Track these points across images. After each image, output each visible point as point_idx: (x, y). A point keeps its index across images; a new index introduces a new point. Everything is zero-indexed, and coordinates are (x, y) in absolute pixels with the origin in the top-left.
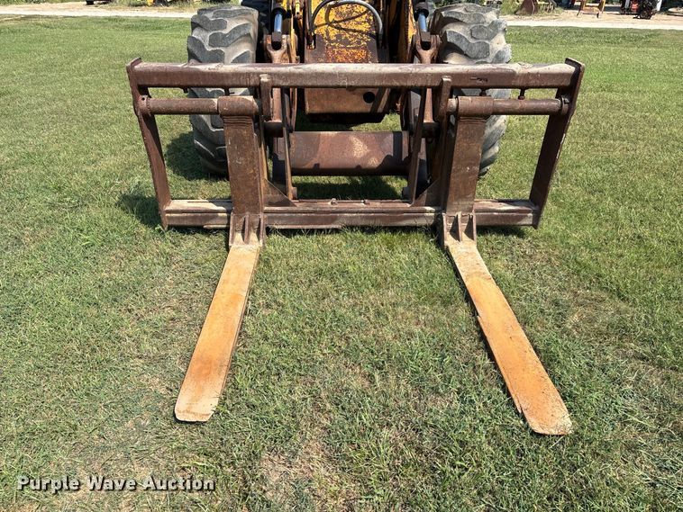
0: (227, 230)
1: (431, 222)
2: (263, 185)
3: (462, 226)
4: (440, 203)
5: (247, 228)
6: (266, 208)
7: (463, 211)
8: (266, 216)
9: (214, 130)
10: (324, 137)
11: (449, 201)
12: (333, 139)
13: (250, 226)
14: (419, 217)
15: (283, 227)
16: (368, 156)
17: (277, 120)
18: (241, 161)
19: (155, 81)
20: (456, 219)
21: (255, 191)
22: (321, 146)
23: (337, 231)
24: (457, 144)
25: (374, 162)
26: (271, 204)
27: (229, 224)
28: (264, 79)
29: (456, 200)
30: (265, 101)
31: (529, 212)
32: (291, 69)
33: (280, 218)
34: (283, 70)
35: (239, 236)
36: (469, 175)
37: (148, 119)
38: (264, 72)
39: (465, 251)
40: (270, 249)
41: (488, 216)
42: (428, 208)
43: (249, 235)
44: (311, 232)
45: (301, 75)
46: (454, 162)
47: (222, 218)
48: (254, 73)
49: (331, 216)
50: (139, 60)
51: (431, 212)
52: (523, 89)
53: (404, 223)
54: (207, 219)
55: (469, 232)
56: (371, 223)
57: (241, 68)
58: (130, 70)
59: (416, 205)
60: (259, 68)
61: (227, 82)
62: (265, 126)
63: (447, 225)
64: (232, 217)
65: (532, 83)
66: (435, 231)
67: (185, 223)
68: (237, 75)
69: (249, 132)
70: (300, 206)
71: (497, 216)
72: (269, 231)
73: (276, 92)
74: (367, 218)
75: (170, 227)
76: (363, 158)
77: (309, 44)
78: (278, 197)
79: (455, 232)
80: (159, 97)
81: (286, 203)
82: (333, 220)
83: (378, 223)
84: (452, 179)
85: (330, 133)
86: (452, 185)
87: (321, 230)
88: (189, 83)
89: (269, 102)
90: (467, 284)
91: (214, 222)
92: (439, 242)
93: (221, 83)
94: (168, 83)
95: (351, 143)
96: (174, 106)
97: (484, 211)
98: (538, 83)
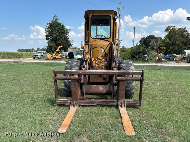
0: (70, 105)
1: (116, 104)
2: (79, 95)
3: (123, 105)
4: (118, 100)
5: (74, 104)
6: (79, 100)
7: (123, 101)
8: (79, 102)
9: (69, 85)
10: (93, 86)
11: (119, 99)
12: (95, 86)
13: (75, 104)
14: (113, 103)
15: (83, 105)
16: (103, 90)
17: (82, 82)
18: (74, 89)
19: (59, 73)
20: (121, 103)
21: (77, 96)
22: (92, 88)
23: (95, 106)
24: (120, 86)
25: (104, 91)
26: (80, 99)
27: (70, 104)
28: (80, 73)
29: (121, 99)
30: (80, 77)
31: (138, 102)
32: (86, 71)
33: (82, 102)
34: (84, 71)
35: (72, 106)
36: (123, 93)
37: (56, 80)
38: (80, 72)
39: (123, 110)
40: (79, 109)
41: (129, 103)
42: (115, 101)
43: (75, 106)
44: (89, 106)
45: (87, 72)
46: (120, 90)
47: (69, 102)
48: (78, 72)
49: (94, 102)
50: (56, 69)
51: (116, 101)
52: (133, 75)
53: (110, 104)
54: (66, 102)
55: (124, 106)
56: (102, 104)
57: (76, 71)
58: (54, 71)
59: (113, 100)
60: (79, 71)
61: (73, 73)
62: (80, 83)
63: (119, 104)
64: (71, 102)
65: (134, 74)
66: (117, 106)
67: (61, 103)
68: (75, 72)
69: (76, 83)
70: (86, 100)
71: (131, 103)
72: (79, 106)
73: (83, 75)
74: (102, 103)
75: (57, 104)
76: (102, 91)
77: (91, 68)
78: (82, 98)
79: (121, 106)
80: (59, 76)
81: (84, 99)
82: (94, 103)
83: (104, 104)
84: (120, 94)
85: (95, 85)
86: (120, 95)
87: (91, 105)
88: (65, 73)
89: (81, 77)
90: (121, 115)
91: (67, 103)
92: (118, 109)
93: (71, 74)
94: (61, 73)
95: (99, 87)
96: (62, 78)
97: (128, 102)
98: (135, 74)
